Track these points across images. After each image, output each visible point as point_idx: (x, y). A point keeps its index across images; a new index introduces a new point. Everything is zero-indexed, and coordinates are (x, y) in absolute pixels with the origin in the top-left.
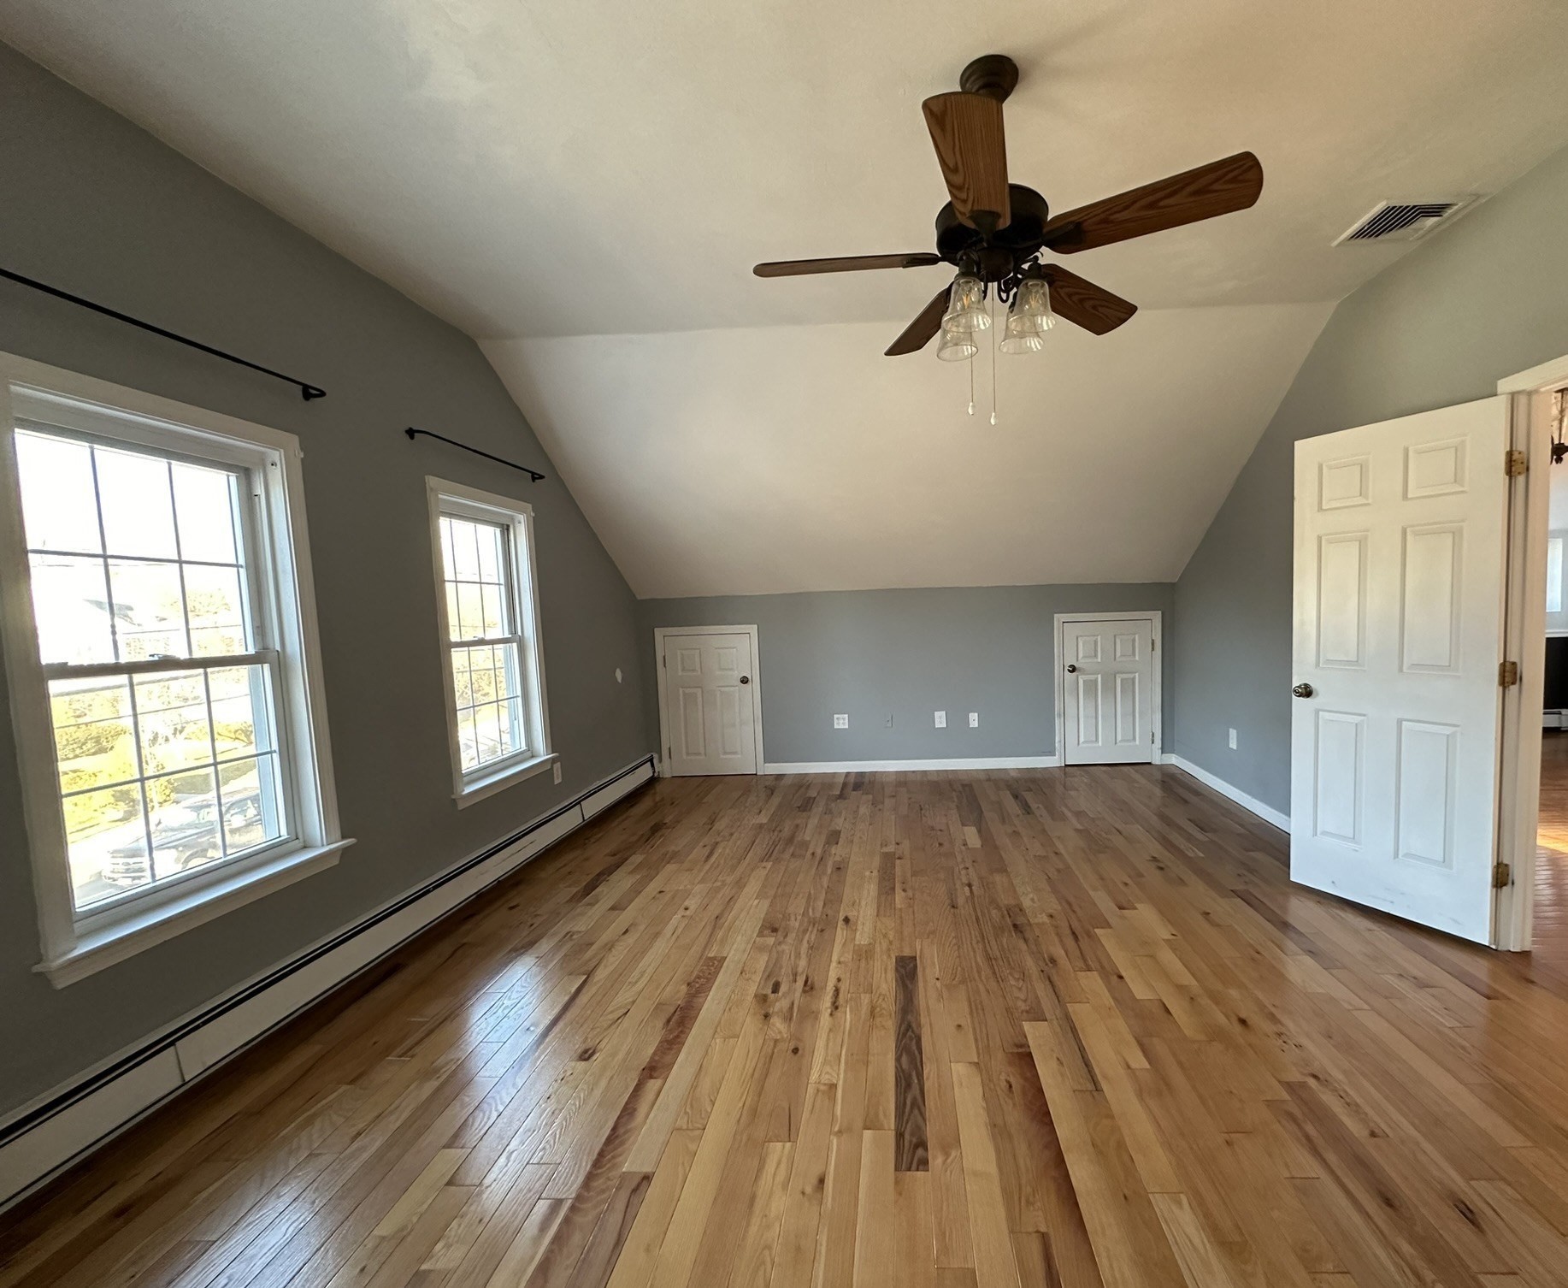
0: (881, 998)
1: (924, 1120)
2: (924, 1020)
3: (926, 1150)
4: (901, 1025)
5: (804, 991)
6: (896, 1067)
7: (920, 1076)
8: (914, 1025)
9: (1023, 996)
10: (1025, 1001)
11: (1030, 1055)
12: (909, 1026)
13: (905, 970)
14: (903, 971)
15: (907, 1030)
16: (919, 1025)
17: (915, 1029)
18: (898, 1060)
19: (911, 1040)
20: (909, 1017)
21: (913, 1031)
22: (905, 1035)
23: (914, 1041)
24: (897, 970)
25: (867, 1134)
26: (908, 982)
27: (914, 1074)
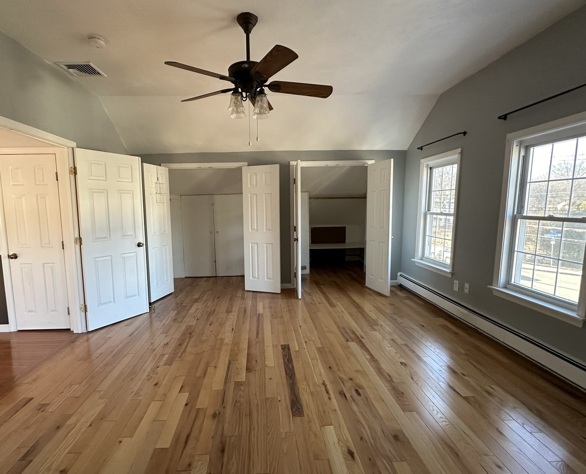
0: (305, 390)
1: (283, 353)
2: (285, 380)
3: (282, 348)
4: (294, 378)
5: (343, 391)
6: (293, 364)
7: (285, 362)
8: (288, 378)
9: (241, 392)
10: (240, 390)
11: (247, 370)
12: (290, 378)
13: (297, 406)
14: (299, 406)
15: (291, 376)
16: (287, 379)
17: (288, 377)
18: (293, 367)
19: (289, 373)
20: (291, 382)
21: (289, 376)
22: (292, 374)
23: (288, 373)
24: (301, 406)
25: (297, 349)
26: (294, 399)
27: (287, 363)
